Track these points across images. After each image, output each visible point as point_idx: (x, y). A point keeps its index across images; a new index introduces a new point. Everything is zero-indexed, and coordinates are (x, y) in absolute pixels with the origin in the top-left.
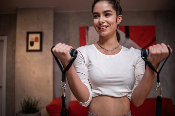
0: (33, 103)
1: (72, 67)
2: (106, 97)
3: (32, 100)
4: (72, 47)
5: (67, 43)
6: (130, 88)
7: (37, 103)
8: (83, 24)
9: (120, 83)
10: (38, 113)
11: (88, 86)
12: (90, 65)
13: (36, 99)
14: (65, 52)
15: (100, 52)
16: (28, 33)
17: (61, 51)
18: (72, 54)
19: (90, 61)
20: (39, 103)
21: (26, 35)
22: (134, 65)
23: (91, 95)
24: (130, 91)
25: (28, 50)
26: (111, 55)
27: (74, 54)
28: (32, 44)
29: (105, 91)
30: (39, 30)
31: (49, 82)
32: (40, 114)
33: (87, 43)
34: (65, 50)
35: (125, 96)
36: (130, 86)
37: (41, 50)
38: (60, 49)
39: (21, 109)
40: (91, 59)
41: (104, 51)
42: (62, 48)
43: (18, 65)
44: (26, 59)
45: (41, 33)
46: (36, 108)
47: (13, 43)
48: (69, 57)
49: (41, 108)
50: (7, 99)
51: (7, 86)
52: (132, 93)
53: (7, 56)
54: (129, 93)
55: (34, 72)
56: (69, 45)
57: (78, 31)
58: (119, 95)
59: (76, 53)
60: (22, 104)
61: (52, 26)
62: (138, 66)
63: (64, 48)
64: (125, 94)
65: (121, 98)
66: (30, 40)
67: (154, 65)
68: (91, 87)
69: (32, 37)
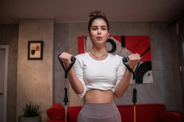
0: (34, 108)
1: (72, 69)
2: (96, 90)
3: (33, 105)
4: (72, 55)
5: (67, 51)
6: (113, 84)
7: (38, 107)
8: (81, 35)
9: (106, 81)
10: (39, 117)
11: (83, 83)
12: (85, 68)
13: (37, 104)
14: (67, 58)
15: (92, 58)
16: (30, 42)
17: (65, 58)
18: (72, 60)
19: (85, 65)
20: (40, 108)
21: (27, 45)
22: (116, 67)
23: (85, 89)
24: (113, 86)
25: (29, 59)
26: (100, 60)
27: (73, 60)
28: (33, 52)
29: (95, 86)
30: (41, 40)
31: (49, 88)
32: (41, 117)
33: (85, 51)
34: (67, 57)
35: (109, 90)
36: (113, 83)
37: (41, 58)
38: (64, 56)
39: (23, 113)
40: (85, 63)
41: (95, 58)
42: (65, 56)
43: (19, 73)
44: (27, 67)
45: (42, 43)
46: (37, 112)
47: (15, 51)
48: (70, 62)
49: (42, 112)
50: (7, 106)
51: (8, 93)
52: (115, 88)
53: (9, 64)
54: (113, 88)
55: (35, 79)
56: (70, 54)
57: (77, 41)
58: (105, 89)
59: (75, 59)
60: (24, 109)
61: (52, 36)
62: (120, 69)
63: (67, 56)
64: (109, 88)
65: (107, 91)
66: (31, 49)
67: (131, 68)
68: (86, 84)
69: (33, 46)
